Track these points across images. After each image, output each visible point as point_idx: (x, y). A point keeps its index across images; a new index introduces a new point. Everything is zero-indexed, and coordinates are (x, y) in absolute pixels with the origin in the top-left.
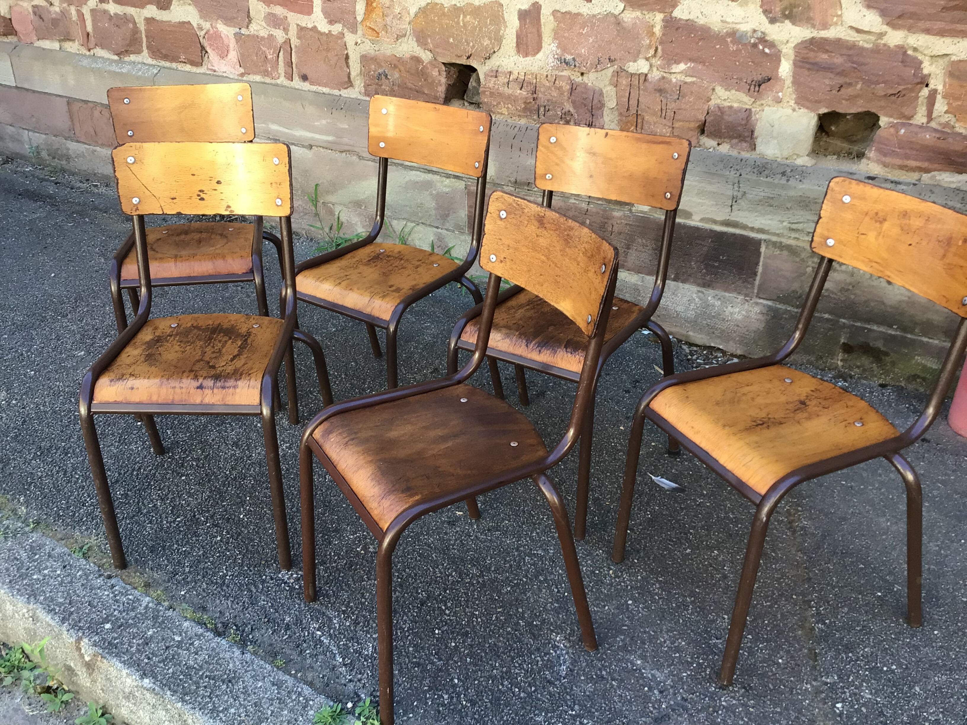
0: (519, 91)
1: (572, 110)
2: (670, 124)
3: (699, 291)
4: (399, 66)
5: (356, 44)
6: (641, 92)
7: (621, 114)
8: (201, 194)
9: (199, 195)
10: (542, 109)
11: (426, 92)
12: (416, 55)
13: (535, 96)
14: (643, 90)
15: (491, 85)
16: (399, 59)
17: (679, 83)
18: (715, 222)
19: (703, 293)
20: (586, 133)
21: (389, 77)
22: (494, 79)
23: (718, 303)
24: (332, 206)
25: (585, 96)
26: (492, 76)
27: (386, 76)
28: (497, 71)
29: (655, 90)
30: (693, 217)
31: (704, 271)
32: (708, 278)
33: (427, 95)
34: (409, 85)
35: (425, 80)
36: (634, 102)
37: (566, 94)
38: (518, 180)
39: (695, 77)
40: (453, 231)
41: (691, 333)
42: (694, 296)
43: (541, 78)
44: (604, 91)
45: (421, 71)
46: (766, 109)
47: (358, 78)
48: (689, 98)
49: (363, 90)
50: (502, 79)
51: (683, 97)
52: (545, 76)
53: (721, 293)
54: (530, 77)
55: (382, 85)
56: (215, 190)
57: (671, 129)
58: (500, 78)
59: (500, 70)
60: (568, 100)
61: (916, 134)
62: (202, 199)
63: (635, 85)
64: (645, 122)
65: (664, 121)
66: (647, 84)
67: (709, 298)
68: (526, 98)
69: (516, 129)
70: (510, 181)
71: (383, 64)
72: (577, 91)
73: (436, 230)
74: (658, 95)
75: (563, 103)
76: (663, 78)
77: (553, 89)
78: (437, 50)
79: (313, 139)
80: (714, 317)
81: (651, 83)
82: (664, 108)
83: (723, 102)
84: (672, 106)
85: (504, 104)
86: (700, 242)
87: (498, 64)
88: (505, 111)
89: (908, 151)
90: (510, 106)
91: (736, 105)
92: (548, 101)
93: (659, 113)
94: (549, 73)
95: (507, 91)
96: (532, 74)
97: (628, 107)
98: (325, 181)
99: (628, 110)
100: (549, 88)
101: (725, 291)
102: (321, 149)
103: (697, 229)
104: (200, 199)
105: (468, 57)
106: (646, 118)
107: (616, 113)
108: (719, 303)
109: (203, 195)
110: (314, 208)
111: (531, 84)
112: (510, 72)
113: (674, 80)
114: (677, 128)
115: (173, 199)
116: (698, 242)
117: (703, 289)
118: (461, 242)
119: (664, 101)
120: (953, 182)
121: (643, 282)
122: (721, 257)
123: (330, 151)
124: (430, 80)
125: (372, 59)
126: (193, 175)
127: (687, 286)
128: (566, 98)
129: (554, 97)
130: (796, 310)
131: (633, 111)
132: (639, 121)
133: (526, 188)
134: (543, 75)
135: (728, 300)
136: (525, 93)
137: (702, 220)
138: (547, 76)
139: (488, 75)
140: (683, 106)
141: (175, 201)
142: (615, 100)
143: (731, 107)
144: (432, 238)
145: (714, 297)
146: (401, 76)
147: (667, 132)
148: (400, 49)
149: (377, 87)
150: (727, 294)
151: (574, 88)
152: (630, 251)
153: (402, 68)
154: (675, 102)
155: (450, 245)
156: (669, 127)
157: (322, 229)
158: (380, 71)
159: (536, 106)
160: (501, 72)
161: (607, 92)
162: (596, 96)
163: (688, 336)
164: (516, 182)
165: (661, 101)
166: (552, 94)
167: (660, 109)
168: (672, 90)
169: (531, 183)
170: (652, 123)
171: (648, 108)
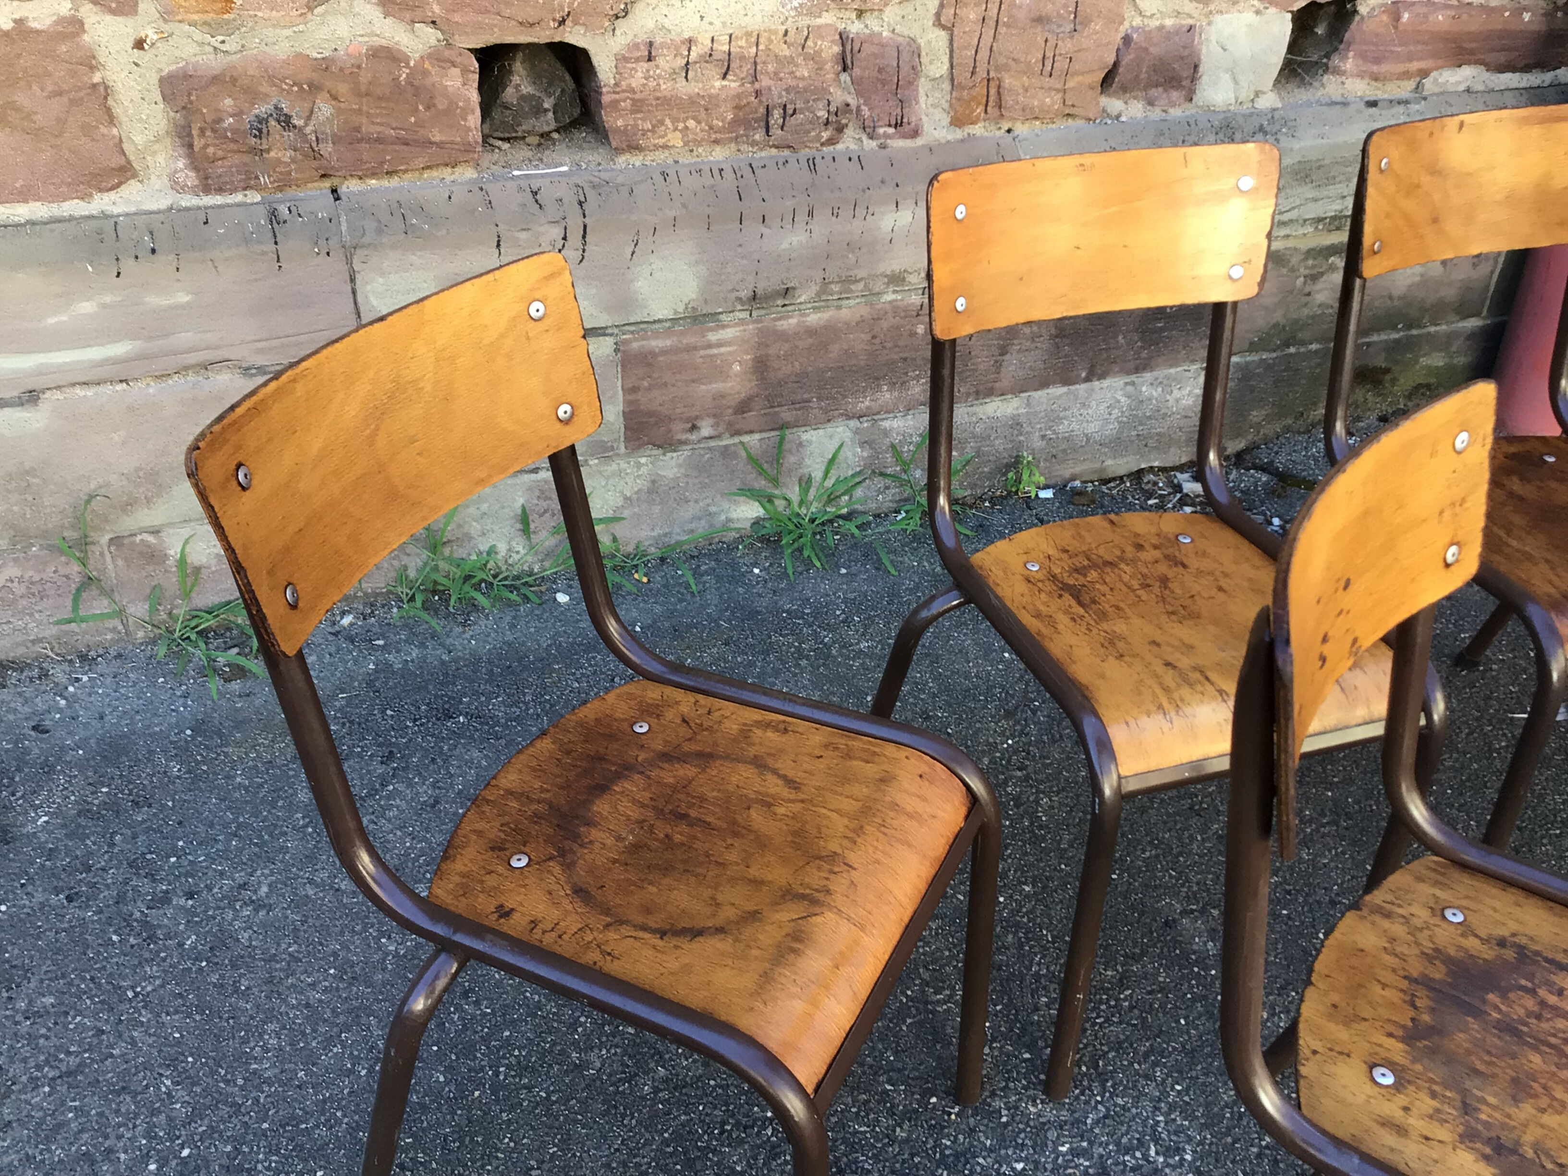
0: (718, 84)
1: (852, 101)
2: (1061, 85)
3: (1126, 384)
4: (328, 84)
5: (139, 44)
6: (1002, 30)
7: (956, 87)
10: (777, 114)
11: (437, 138)
12: (384, 42)
13: (757, 86)
14: (1007, 25)
15: (637, 81)
16: (325, 66)
19: (1133, 384)
21: (296, 121)
22: (645, 65)
23: (1156, 392)
24: (150, 539)
25: (878, 62)
26: (637, 60)
27: (286, 121)
28: (651, 44)
29: (1033, 20)
31: (1139, 344)
32: (1145, 353)
33: (440, 145)
34: (368, 128)
35: (428, 108)
36: (984, 54)
37: (828, 66)
38: (759, 292)
41: (1109, 462)
42: (1119, 396)
43: (770, 41)
44: (922, 42)
45: (409, 83)
46: (1218, 18)
47: (157, 147)
48: (1097, 25)
49: (190, 178)
50: (666, 62)
51: (1086, 23)
52: (781, 33)
54: (743, 43)
55: (268, 151)
57: (1059, 95)
58: (660, 61)
59: (658, 40)
60: (837, 79)
61: (1426, 16)
63: (991, 17)
64: (1004, 92)
65: (1047, 82)
66: (1014, 11)
67: (1144, 389)
68: (739, 96)
70: (739, 299)
71: (265, 88)
72: (863, 55)
73: (533, 476)
74: (1039, 30)
75: (825, 90)
77: (800, 60)
78: (457, 18)
79: (40, 372)
80: (1149, 418)
81: (1021, 7)
82: (1049, 54)
83: (1146, 21)
84: (1068, 47)
85: (675, 120)
87: (651, 24)
88: (676, 139)
89: (1412, 48)
90: (691, 123)
91: (1169, 22)
93: (1038, 67)
94: (789, 24)
95: (683, 88)
96: (748, 34)
97: (975, 67)
98: (113, 478)
99: (972, 74)
100: (791, 60)
101: (1171, 366)
102: (79, 391)
105: (562, 22)
106: (1007, 81)
107: (947, 86)
108: (1160, 389)
110: (75, 568)
111: (742, 58)
112: (690, 41)
114: (1072, 89)
117: (1133, 378)
118: (608, 478)
119: (1051, 42)
120: (1460, 82)
121: (1028, 405)
124: (442, 104)
125: (215, 79)
127: (1106, 383)
128: (831, 76)
129: (803, 78)
130: (1274, 355)
131: (981, 73)
132: (993, 91)
133: (780, 302)
134: (775, 32)
135: (1174, 380)
136: (733, 85)
138: (786, 33)
139: (626, 59)
140: (1086, 43)
142: (946, 59)
143: (1161, 28)
144: (521, 501)
145: (1152, 384)
146: (340, 111)
147: (1053, 103)
148: (322, 33)
149: (246, 158)
150: (1173, 371)
151: (850, 49)
152: (1007, 357)
153: (343, 88)
154: (1072, 37)
156: (1058, 90)
157: (121, 613)
158: (262, 109)
159: (762, 110)
160: (663, 45)
161: (929, 42)
162: (905, 57)
163: (1103, 470)
164: (754, 297)
165: (1046, 41)
166: (798, 74)
167: (1040, 57)
168: (1059, 15)
169: (794, 288)
170: (1021, 91)
171: (1014, 60)
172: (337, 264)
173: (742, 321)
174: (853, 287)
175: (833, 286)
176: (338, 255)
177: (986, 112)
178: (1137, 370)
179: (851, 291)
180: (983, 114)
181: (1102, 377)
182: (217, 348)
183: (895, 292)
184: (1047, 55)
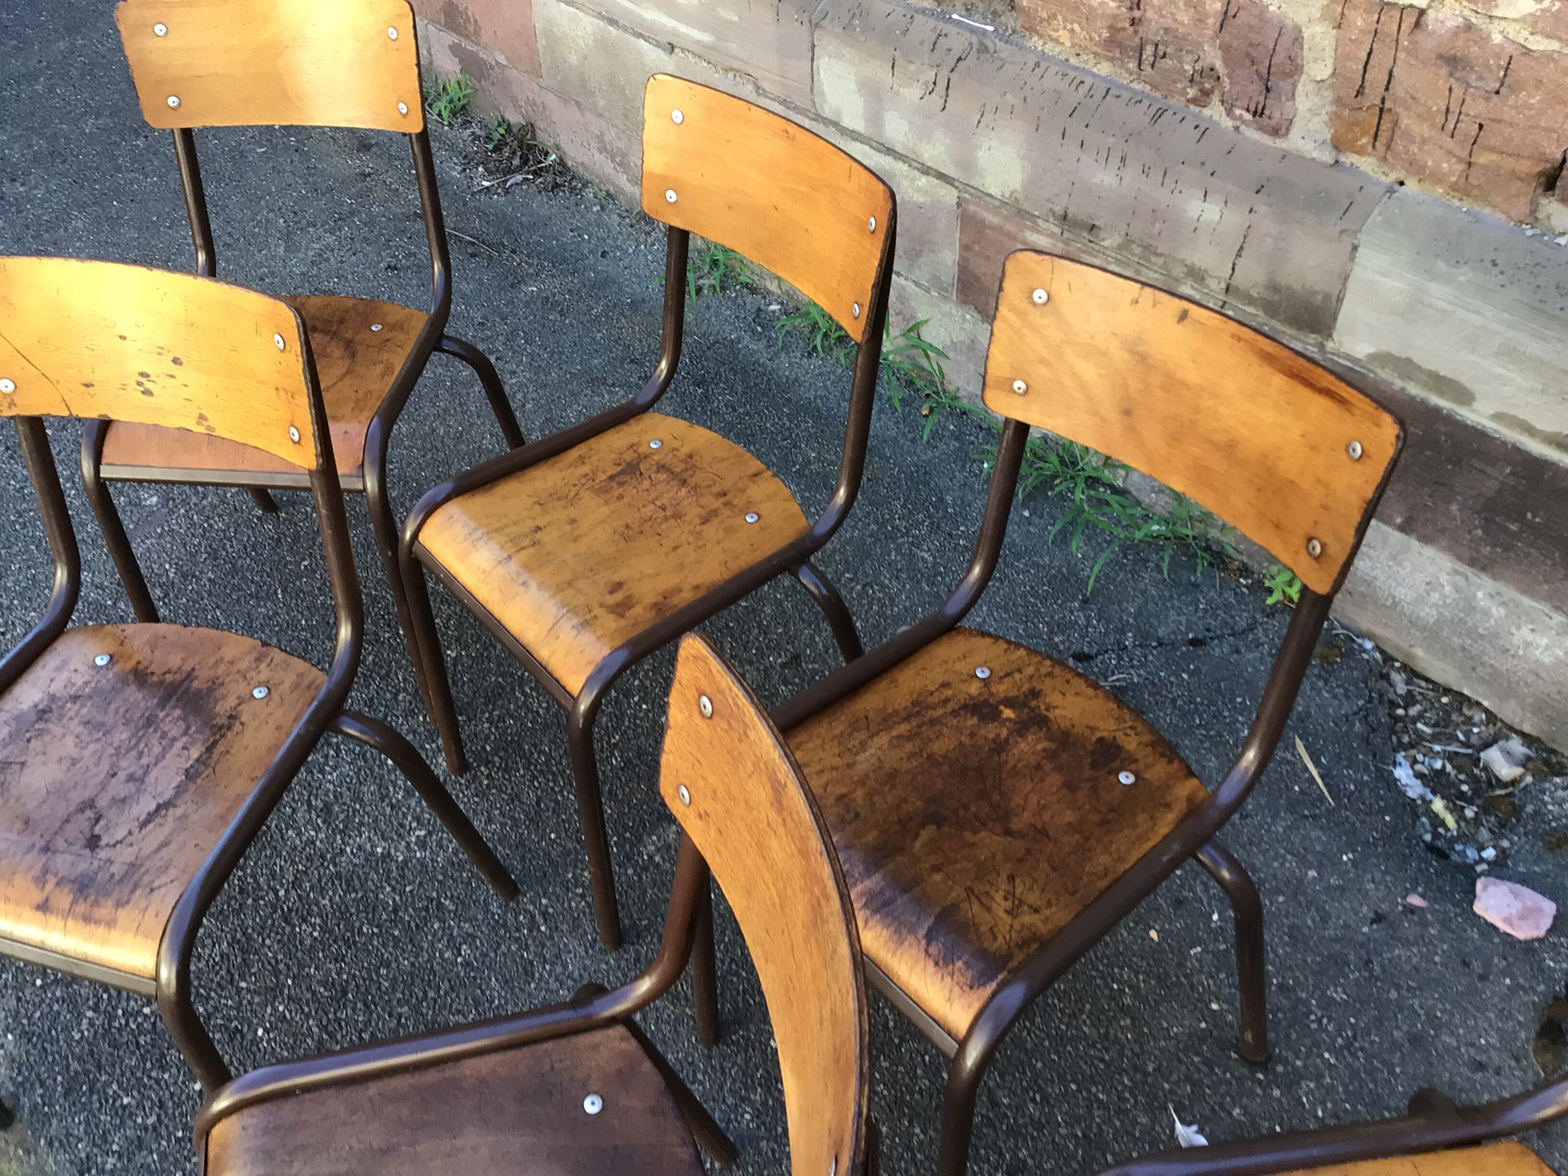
1: (1219, 65)
2: (1464, 154)
3: (1456, 572)
6: (1401, 55)
7: (1338, 101)
8: (144, 380)
9: (139, 384)
10: (1149, 50)
13: (1137, 14)
14: (1408, 52)
17: (1510, 49)
18: (1530, 430)
19: (1466, 578)
20: (1128, 300)
23: (1498, 612)
25: (1255, 38)
29: (1440, 57)
30: (1476, 405)
31: (1479, 532)
32: (1486, 550)
36: (1377, 76)
37: (1211, 21)
38: (1070, 215)
39: (1560, 39)
40: (928, 290)
41: (1419, 652)
42: (1444, 578)
44: (1306, 34)
48: (1530, 96)
51: (1513, 90)
53: (1510, 593)
56: (172, 376)
57: (1462, 166)
60: (1213, 39)
62: (147, 392)
63: (1388, 34)
64: (1398, 133)
65: (1450, 143)
66: (1420, 36)
67: (1480, 595)
68: (1115, 17)
69: (1083, 90)
70: (1052, 212)
72: (1237, 21)
74: (1444, 71)
75: (1200, 44)
76: (1469, 27)
79: (674, 32)
80: (1482, 637)
81: (1431, 35)
82: (1455, 108)
84: (1477, 108)
85: (1065, 20)
86: (1481, 466)
88: (1064, 36)
90: (1076, 27)
92: (1167, 30)
93: (1440, 119)
97: (1362, 86)
99: (1359, 93)
101: (1524, 592)
103: (1480, 435)
104: (143, 392)
106: (1405, 121)
107: (1329, 95)
108: (1503, 612)
109: (148, 385)
113: (1497, 38)
114: (1483, 166)
115: (86, 385)
116: (1475, 462)
117: (1468, 571)
118: (943, 315)
119: (1458, 92)
122: (1529, 515)
123: (705, 64)
126: (123, 338)
127: (1429, 551)
128: (1209, 33)
129: (1182, 24)
131: (1372, 98)
132: (1384, 126)
133: (1085, 234)
135: (1526, 613)
137: (1498, 417)
140: (1508, 114)
141: (90, 389)
142: (1330, 62)
145: (1491, 596)
147: (1451, 172)
150: (1526, 601)
151: (1231, 13)
154: (1488, 99)
155: (921, 316)
156: (1460, 160)
159: (1137, 40)
161: (1313, 37)
162: (1284, 42)
163: (1410, 655)
164: (1065, 217)
165: (1450, 90)
166: (1179, 18)
167: (1444, 108)
168: (1486, 65)
169: (1100, 229)
170: (1418, 140)
171: (1414, 98)
172: (803, 32)
173: (1052, 235)
174: (1153, 259)
175: (1134, 246)
176: (806, 24)
177: (1374, 147)
178: (1472, 563)
179: (1149, 261)
180: (1370, 148)
181: (1425, 539)
182: (746, 63)
183: (1192, 287)
184: (1452, 109)
